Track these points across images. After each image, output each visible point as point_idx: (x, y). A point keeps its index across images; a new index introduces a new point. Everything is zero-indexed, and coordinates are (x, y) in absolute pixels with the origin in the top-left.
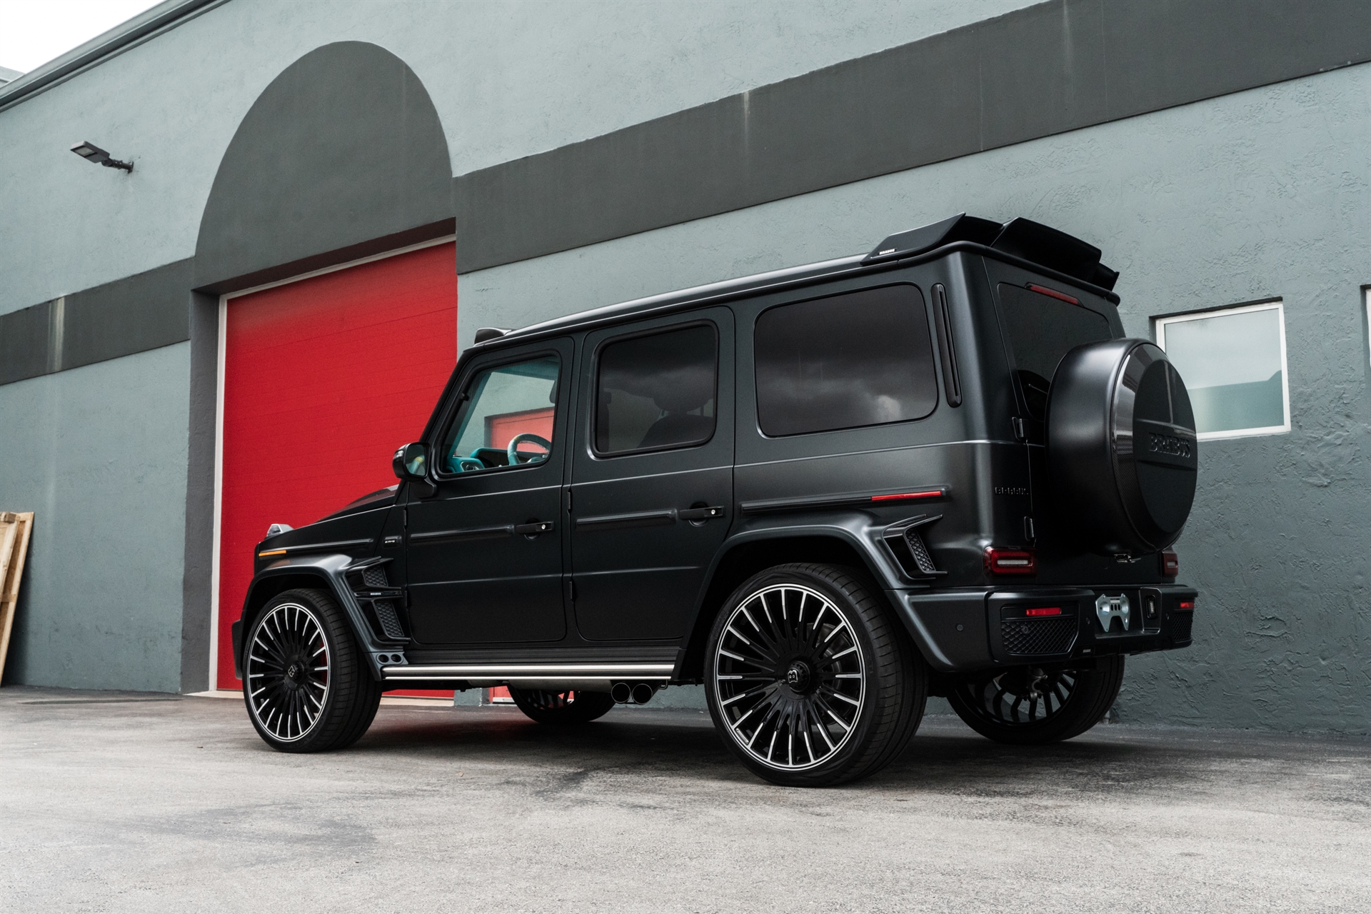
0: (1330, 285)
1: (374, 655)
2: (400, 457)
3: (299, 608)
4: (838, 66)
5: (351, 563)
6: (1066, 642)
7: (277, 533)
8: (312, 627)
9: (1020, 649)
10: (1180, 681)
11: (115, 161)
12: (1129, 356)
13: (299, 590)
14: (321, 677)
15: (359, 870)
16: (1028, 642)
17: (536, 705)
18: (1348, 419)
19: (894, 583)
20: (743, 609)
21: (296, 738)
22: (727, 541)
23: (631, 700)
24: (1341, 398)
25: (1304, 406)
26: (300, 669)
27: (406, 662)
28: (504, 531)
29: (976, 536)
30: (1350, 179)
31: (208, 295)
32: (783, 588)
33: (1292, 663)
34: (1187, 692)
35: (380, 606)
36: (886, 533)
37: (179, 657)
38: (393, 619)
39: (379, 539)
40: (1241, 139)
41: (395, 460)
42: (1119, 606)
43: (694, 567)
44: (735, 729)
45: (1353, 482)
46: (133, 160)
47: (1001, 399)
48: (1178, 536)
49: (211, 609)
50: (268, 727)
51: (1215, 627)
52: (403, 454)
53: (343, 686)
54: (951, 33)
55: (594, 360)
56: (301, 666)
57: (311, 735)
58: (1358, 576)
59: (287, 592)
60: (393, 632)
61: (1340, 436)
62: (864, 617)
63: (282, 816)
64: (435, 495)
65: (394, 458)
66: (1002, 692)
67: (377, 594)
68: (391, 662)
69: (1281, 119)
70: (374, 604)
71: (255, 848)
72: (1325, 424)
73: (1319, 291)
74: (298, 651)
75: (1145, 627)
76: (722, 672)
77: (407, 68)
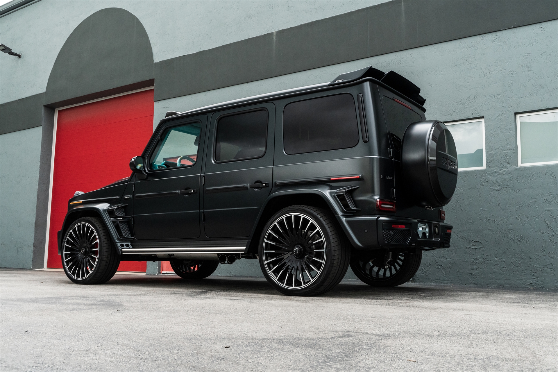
0: (503, 112)
1: (118, 244)
2: (133, 162)
3: (87, 224)
4: (312, 23)
5: (110, 206)
6: (407, 240)
7: (79, 195)
8: (92, 232)
9: (389, 241)
10: (440, 266)
11: (14, 53)
12: (434, 127)
13: (87, 217)
14: (95, 253)
15: (119, 313)
16: (393, 238)
17: (181, 271)
18: (509, 164)
19: (340, 213)
20: (276, 223)
21: (83, 278)
22: (270, 196)
23: (226, 262)
24: (506, 156)
25: (492, 159)
26: (86, 250)
27: (132, 247)
28: (176, 193)
29: (373, 194)
30: (512, 71)
31: (50, 108)
32: (293, 215)
33: (484, 259)
34: (443, 270)
35: (121, 224)
36: (336, 193)
37: (32, 254)
38: (127, 229)
39: (122, 196)
40: (470, 55)
41: (131, 163)
42: (425, 228)
43: (256, 207)
44: (271, 273)
45: (509, 189)
46: (21, 53)
47: (384, 142)
48: (450, 201)
49: (46, 235)
50: (71, 274)
51: (454, 245)
52: (134, 160)
53: (104, 257)
54: (357, 11)
55: (216, 123)
56: (86, 249)
57: (90, 277)
58: (511, 225)
59: (82, 218)
60: (127, 235)
61: (505, 171)
62: (327, 226)
63: (81, 299)
64: (147, 178)
65: (130, 162)
66: (373, 266)
67: (120, 219)
68: (125, 247)
69: (485, 48)
70: (119, 223)
71: (71, 307)
72: (499, 166)
73: (498, 115)
74: (86, 243)
75: (434, 238)
76: (266, 249)
77: (137, 19)
